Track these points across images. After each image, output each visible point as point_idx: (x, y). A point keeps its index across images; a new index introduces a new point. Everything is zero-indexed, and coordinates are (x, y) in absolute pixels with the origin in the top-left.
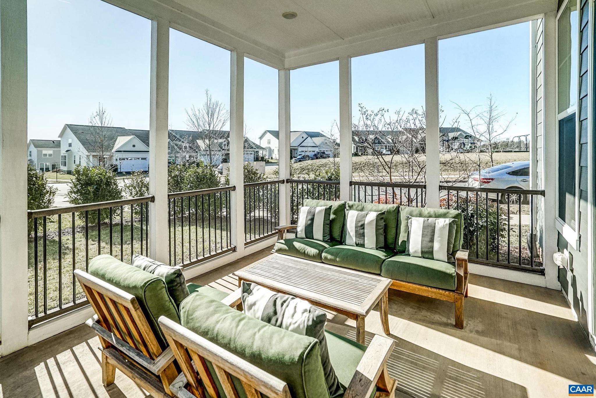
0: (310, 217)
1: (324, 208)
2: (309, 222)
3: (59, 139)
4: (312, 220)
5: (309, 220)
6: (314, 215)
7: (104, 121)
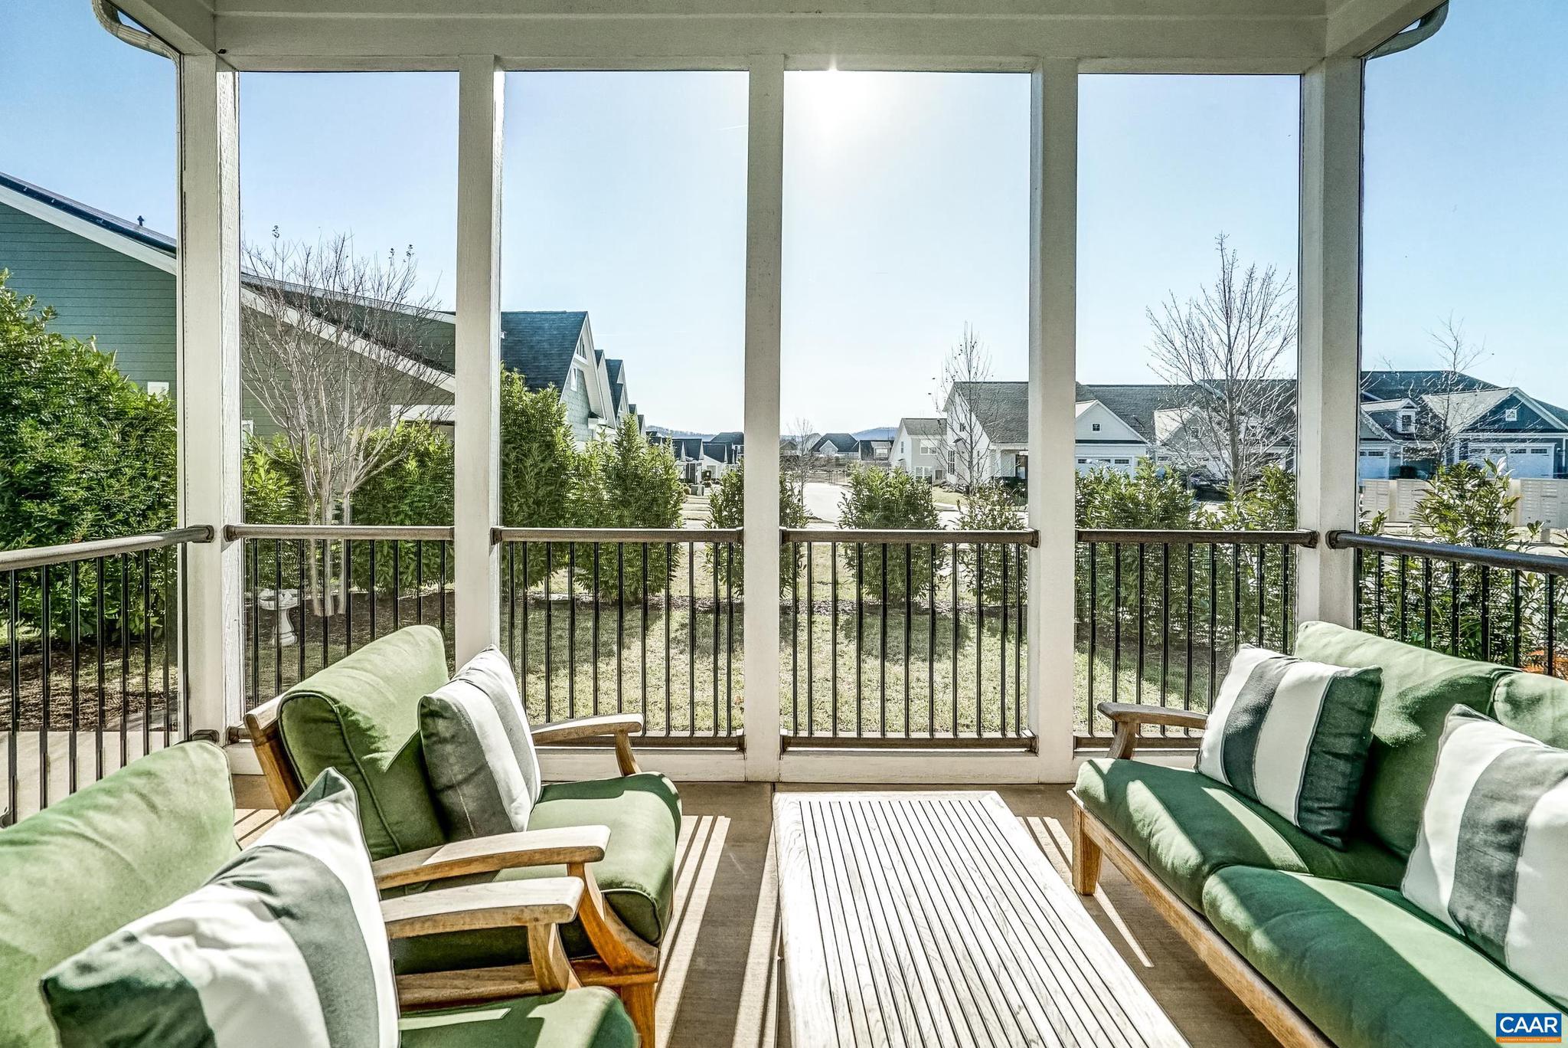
0: (1253, 699)
1: (1329, 671)
2: (1244, 720)
3: (945, 415)
4: (1260, 712)
5: (1246, 711)
6: (1271, 696)
7: (974, 364)
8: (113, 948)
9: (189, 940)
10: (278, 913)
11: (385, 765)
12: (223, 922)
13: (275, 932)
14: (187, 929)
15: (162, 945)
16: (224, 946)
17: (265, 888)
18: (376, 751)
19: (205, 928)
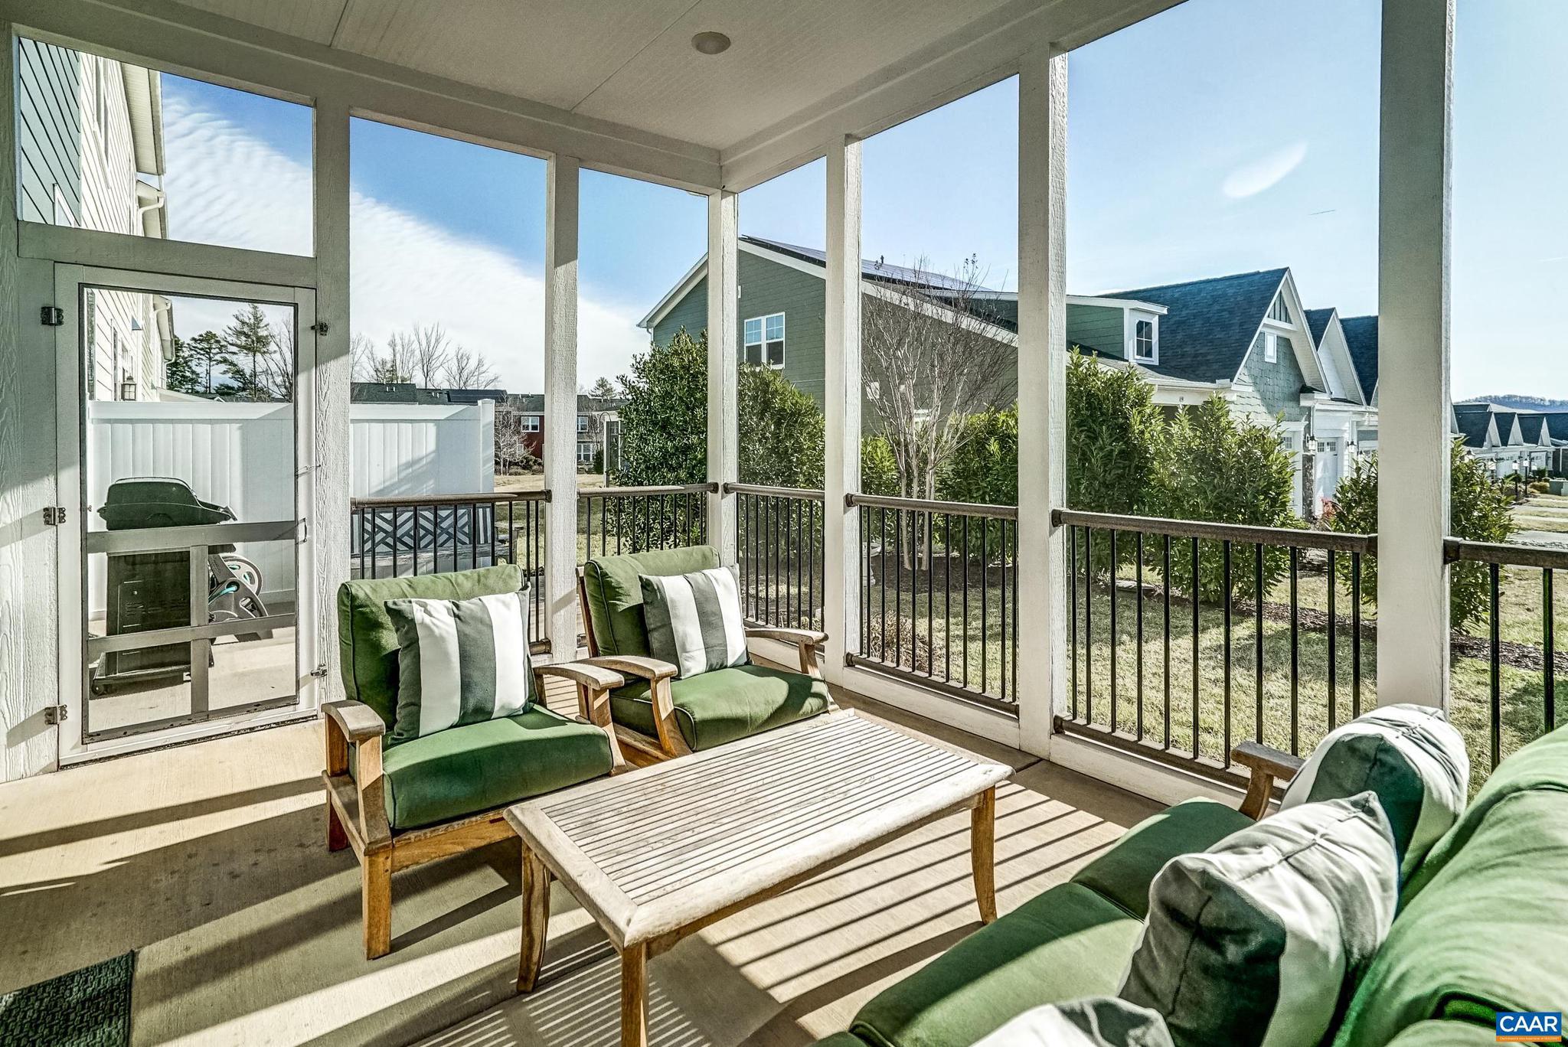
8: (404, 602)
9: (423, 609)
10: (456, 616)
11: (621, 609)
12: (435, 608)
13: (451, 620)
14: (424, 606)
15: (416, 607)
16: (431, 615)
17: (457, 606)
18: (619, 600)
19: (429, 608)
